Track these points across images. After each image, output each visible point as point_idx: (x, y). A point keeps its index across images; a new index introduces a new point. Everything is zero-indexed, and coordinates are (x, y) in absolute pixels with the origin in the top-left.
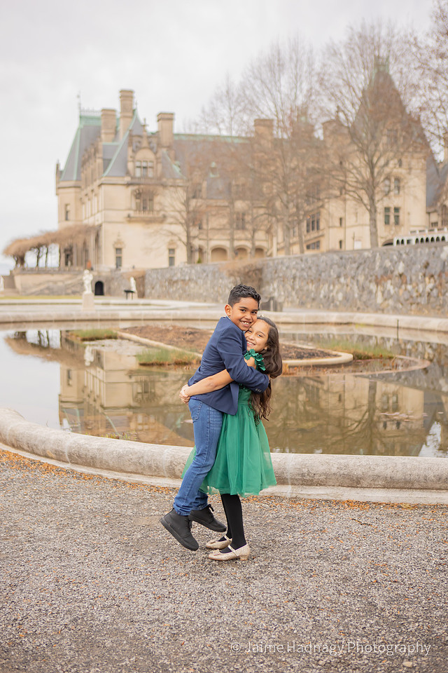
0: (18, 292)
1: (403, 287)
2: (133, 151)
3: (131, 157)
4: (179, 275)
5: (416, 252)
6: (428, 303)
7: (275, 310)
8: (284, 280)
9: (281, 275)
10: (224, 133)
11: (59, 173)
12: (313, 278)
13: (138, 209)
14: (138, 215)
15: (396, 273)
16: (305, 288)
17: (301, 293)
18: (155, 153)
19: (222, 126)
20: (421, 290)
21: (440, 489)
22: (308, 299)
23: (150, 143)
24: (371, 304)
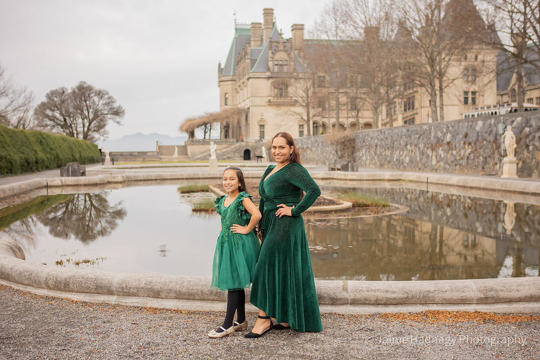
0: (189, 158)
1: (450, 152)
2: (272, 53)
3: (271, 58)
4: (300, 144)
5: (459, 126)
6: (467, 164)
7: (353, 170)
8: (369, 147)
9: (367, 144)
10: (332, 38)
11: (220, 70)
12: (388, 146)
13: (276, 96)
14: (276, 100)
15: (445, 142)
16: (384, 154)
17: (381, 157)
18: (289, 54)
19: (329, 33)
20: (462, 154)
21: (214, 300)
22: (386, 162)
23: (285, 47)
24: (428, 165)
